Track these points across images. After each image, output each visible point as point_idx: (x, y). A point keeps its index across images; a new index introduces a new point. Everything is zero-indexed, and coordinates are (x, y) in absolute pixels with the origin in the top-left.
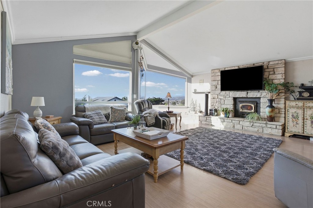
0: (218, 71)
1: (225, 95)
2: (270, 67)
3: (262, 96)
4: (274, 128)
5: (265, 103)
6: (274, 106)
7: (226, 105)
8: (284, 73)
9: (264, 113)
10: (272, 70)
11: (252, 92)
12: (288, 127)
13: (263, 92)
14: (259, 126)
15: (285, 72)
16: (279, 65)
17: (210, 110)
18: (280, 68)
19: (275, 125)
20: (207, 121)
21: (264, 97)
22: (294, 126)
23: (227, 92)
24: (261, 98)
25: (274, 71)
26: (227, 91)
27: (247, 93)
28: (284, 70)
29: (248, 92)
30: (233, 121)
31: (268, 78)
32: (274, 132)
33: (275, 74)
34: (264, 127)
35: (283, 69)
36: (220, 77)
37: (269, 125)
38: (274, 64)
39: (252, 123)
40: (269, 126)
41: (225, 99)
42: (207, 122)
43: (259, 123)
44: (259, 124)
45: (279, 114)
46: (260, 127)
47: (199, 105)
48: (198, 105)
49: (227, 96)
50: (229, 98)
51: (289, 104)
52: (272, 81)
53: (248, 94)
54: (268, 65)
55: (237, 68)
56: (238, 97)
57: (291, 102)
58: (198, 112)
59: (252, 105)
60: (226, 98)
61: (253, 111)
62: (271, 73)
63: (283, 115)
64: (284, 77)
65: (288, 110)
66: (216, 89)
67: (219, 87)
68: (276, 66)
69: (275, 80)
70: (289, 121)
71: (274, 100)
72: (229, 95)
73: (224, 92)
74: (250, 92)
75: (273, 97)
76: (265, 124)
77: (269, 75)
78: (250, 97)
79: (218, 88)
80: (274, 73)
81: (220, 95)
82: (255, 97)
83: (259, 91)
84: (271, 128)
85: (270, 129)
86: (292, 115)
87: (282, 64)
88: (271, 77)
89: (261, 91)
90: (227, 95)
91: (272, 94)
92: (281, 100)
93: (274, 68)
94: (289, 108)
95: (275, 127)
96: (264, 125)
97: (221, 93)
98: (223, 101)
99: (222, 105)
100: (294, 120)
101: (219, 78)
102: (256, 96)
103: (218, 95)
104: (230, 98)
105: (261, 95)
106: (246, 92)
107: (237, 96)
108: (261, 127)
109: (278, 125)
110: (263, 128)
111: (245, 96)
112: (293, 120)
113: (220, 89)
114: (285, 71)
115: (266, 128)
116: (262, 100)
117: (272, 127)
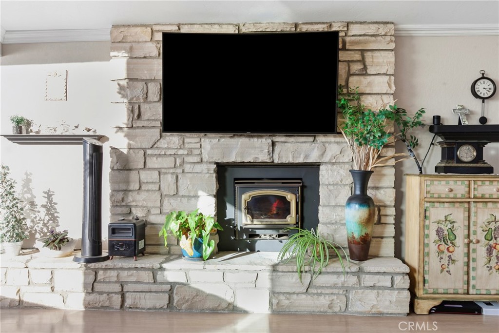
0: (145, 34)
1: (181, 152)
2: (353, 43)
3: (326, 159)
4: (386, 288)
5: (337, 184)
6: (370, 199)
7: (185, 200)
8: (391, 71)
9: (333, 227)
10: (357, 56)
11: (292, 139)
12: (427, 277)
13: (330, 143)
14: (334, 287)
15: (395, 70)
16: (380, 42)
17: (113, 230)
18: (382, 53)
19: (388, 274)
20: (98, 287)
21: (333, 164)
22: (442, 271)
23: (192, 139)
24: (321, 167)
25: (363, 61)
26: (188, 134)
27: (273, 144)
28: (393, 60)
29: (277, 139)
30: (228, 276)
31: (347, 86)
32: (387, 303)
33: (366, 74)
34: (353, 288)
35: (391, 57)
36: (160, 62)
37: (367, 276)
38: (364, 35)
39: (309, 275)
40: (368, 280)
41: (179, 171)
42: (101, 293)
43: (333, 273)
44: (335, 276)
45: (379, 227)
46: (336, 291)
47: (44, 201)
48: (41, 200)
49: (187, 159)
50: (198, 168)
51: (429, 189)
52: (358, 99)
53: (278, 148)
54: (346, 35)
55: (231, 30)
56: (239, 160)
57: (436, 183)
58: (39, 244)
59: (291, 197)
60: (187, 167)
61: (291, 219)
62: (356, 67)
63: (390, 231)
64: (394, 88)
65: (427, 214)
66: (139, 123)
67: (155, 111)
68: (371, 42)
69: (369, 97)
70: (428, 254)
71: (371, 172)
72: (197, 152)
73: (174, 139)
74: (283, 139)
75: (367, 163)
76: (353, 273)
77: (350, 74)
78: (285, 160)
79: (145, 116)
80: (364, 72)
81: (156, 152)
82: (300, 160)
83: (315, 137)
84: (373, 287)
85: (372, 294)
86: (439, 232)
87: (388, 38)
88: (355, 83)
89: (321, 138)
90: (190, 153)
91: (363, 151)
92: (384, 175)
93: (363, 51)
94: (428, 205)
95: (389, 284)
96: (353, 280)
97: (163, 143)
98: (169, 179)
99: (166, 202)
100: (444, 247)
101: (156, 69)
102: (306, 157)
103: (149, 152)
104: (204, 167)
105: (323, 155)
106: (270, 141)
107: (232, 158)
108: (343, 287)
109: (398, 274)
110: (347, 290)
111: (263, 157)
112: (441, 247)
113: (159, 124)
114: (397, 64)
115: (360, 291)
116: (325, 174)
117: (380, 284)
